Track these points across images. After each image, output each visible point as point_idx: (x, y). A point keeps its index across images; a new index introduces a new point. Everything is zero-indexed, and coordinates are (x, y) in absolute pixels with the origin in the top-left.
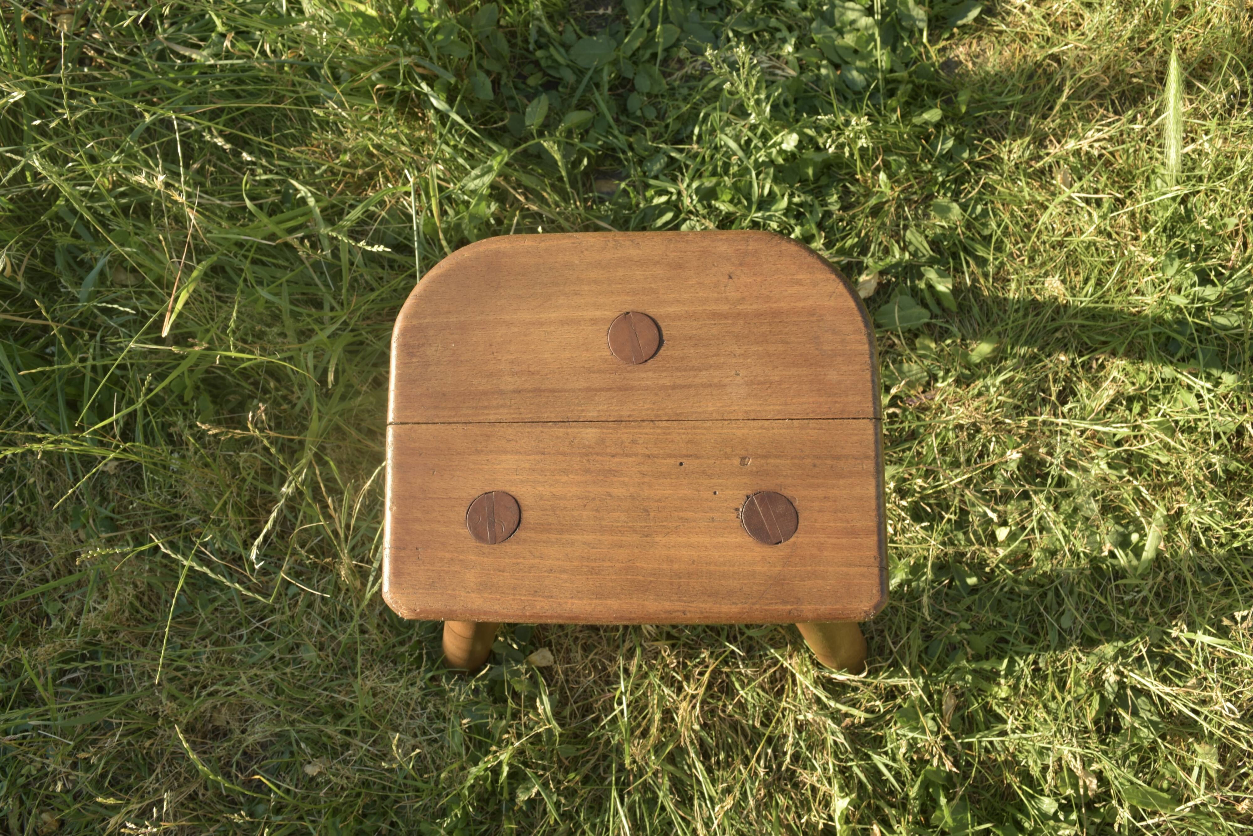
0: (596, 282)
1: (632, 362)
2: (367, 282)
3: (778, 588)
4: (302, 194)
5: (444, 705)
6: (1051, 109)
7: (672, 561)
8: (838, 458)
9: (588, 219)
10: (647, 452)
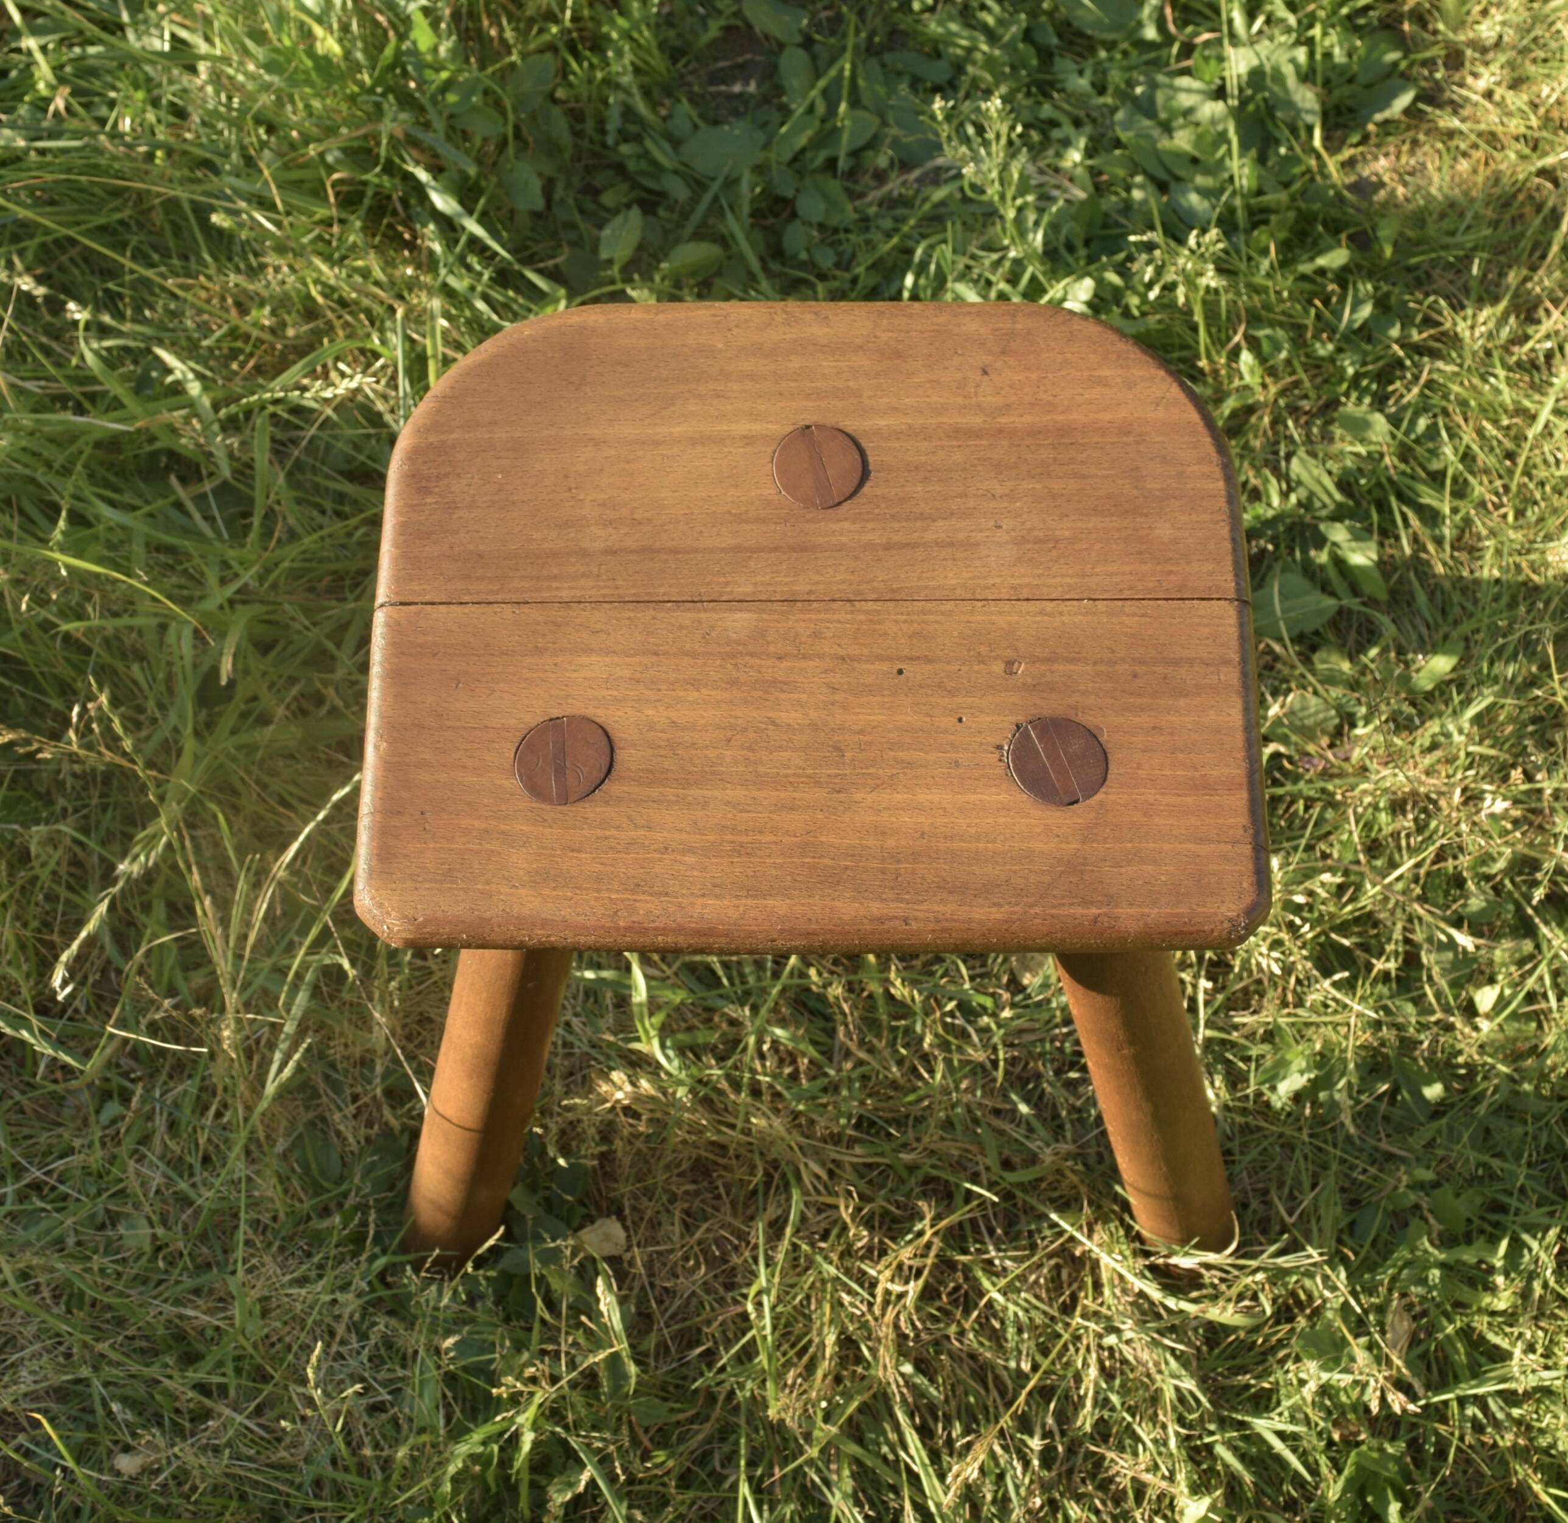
0: (752, 377)
1: (814, 506)
3: (1074, 879)
4: (178, 375)
6: (1543, 257)
7: (884, 833)
8: (1176, 662)
10: (841, 652)
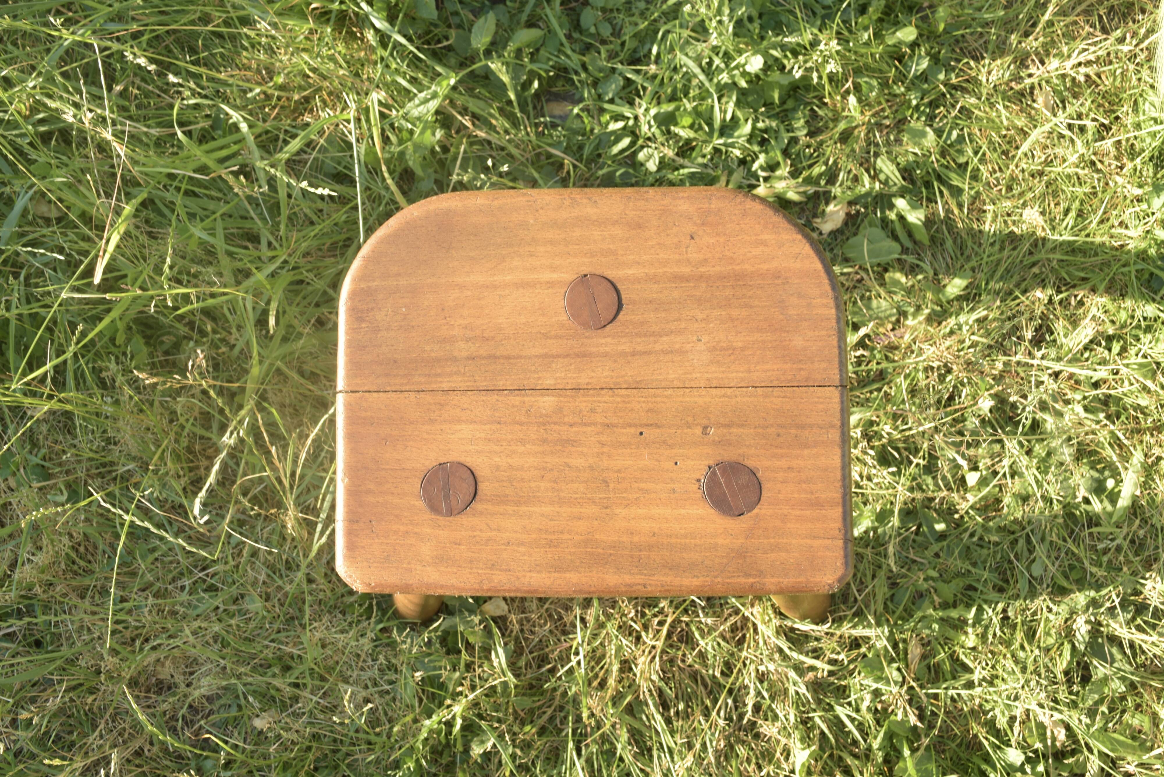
0: (552, 242)
1: (589, 327)
2: (306, 215)
3: (741, 561)
4: (234, 120)
5: (395, 656)
6: (1034, 25)
7: (632, 534)
8: (802, 427)
9: (540, 147)
10: (606, 421)
